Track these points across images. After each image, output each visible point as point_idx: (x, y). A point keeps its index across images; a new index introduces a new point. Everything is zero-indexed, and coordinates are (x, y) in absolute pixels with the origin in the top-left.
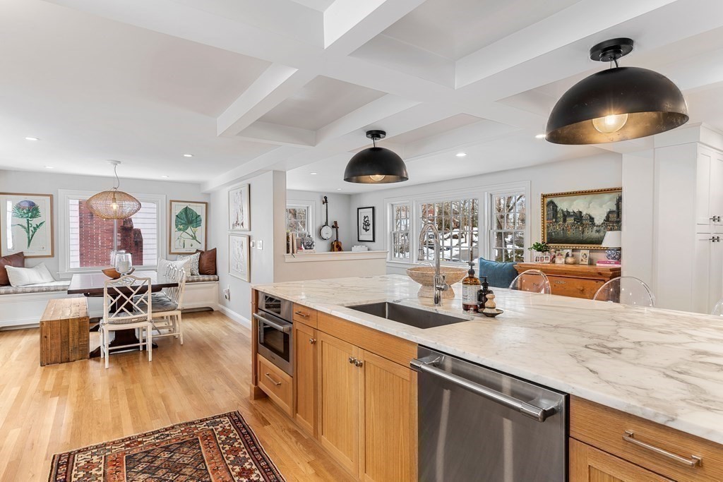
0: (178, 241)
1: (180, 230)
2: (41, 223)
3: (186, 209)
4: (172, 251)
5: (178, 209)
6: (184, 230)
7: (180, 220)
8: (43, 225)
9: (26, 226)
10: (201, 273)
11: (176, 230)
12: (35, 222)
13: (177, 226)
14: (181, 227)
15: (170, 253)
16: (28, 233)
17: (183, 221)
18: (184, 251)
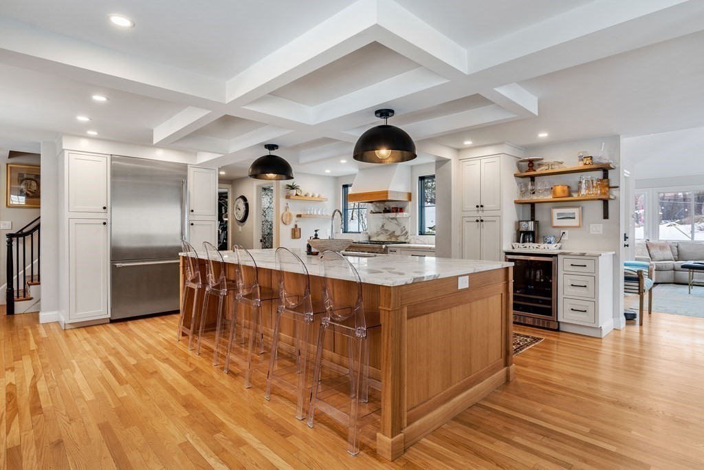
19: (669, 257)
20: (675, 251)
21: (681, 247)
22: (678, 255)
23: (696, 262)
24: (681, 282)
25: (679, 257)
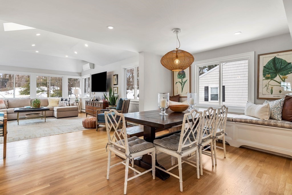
0: (266, 88)
1: (267, 78)
2: (186, 81)
3: (274, 60)
4: (260, 97)
5: (265, 61)
6: (272, 78)
7: (268, 70)
8: (187, 81)
9: (181, 82)
10: (283, 119)
11: (264, 78)
12: (184, 80)
13: (264, 75)
14: (269, 76)
15: (258, 98)
16: (182, 85)
17: (271, 71)
18: (271, 96)
19: (4, 107)
20: (7, 103)
21: (10, 101)
22: (8, 106)
23: (20, 108)
24: (11, 119)
25: (9, 106)
